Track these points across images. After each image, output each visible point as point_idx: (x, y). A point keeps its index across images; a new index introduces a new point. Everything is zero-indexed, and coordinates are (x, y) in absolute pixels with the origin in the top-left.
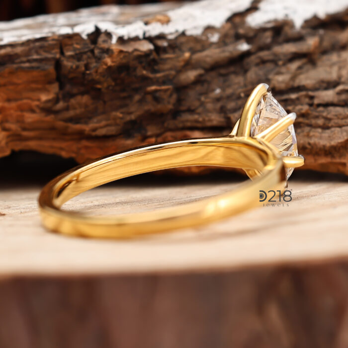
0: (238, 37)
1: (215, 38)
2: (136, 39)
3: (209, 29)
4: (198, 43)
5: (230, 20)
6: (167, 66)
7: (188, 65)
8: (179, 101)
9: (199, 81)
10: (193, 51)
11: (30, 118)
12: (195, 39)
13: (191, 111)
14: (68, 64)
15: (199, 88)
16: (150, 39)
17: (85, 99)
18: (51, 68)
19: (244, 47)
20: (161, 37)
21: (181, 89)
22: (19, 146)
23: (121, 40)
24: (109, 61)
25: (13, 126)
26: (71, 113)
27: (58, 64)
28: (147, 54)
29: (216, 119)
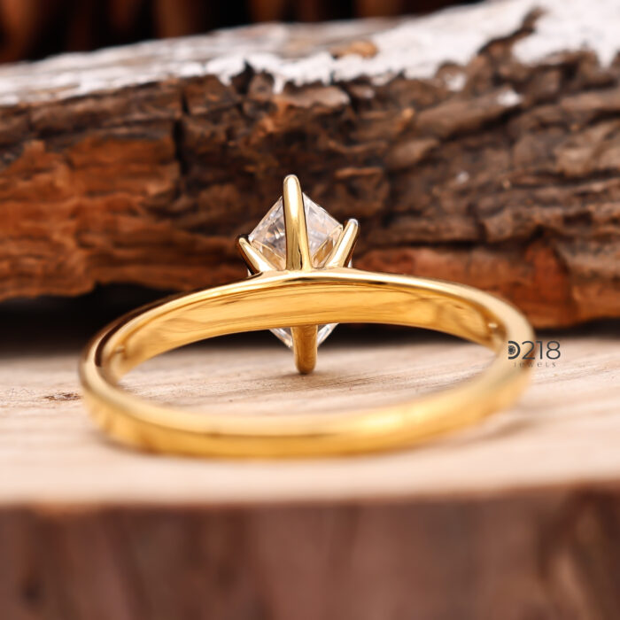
0: (499, 82)
1: (457, 83)
2: (317, 85)
3: (448, 67)
4: (427, 92)
5: (486, 50)
6: (372, 133)
7: (410, 131)
8: (394, 196)
9: (429, 159)
10: (419, 106)
11: (128, 225)
12: (422, 85)
13: (415, 213)
14: (196, 129)
15: (428, 172)
16: (342, 85)
17: (226, 192)
18: (165, 137)
19: (510, 99)
20: (362, 81)
21: (397, 175)
22: (109, 275)
23: (291, 87)
24: (269, 124)
25: (98, 240)
26: (202, 217)
27: (178, 130)
28: (337, 112)
29: (459, 227)
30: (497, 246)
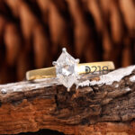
0: (126, 86)
1: (117, 86)
2: (86, 86)
3: (115, 82)
4: (110, 88)
5: (123, 79)
6: (99, 97)
7: (106, 97)
8: (103, 111)
9: (110, 103)
10: (108, 91)
12: (109, 86)
13: (107, 115)
14: (59, 97)
15: (110, 106)
16: (92, 87)
17: (67, 110)
18: (53, 99)
19: (129, 89)
20: (96, 86)
21: (103, 106)
23: (80, 87)
24: (75, 96)
27: (56, 97)
28: (90, 93)
29: (116, 118)
30: (124, 122)
